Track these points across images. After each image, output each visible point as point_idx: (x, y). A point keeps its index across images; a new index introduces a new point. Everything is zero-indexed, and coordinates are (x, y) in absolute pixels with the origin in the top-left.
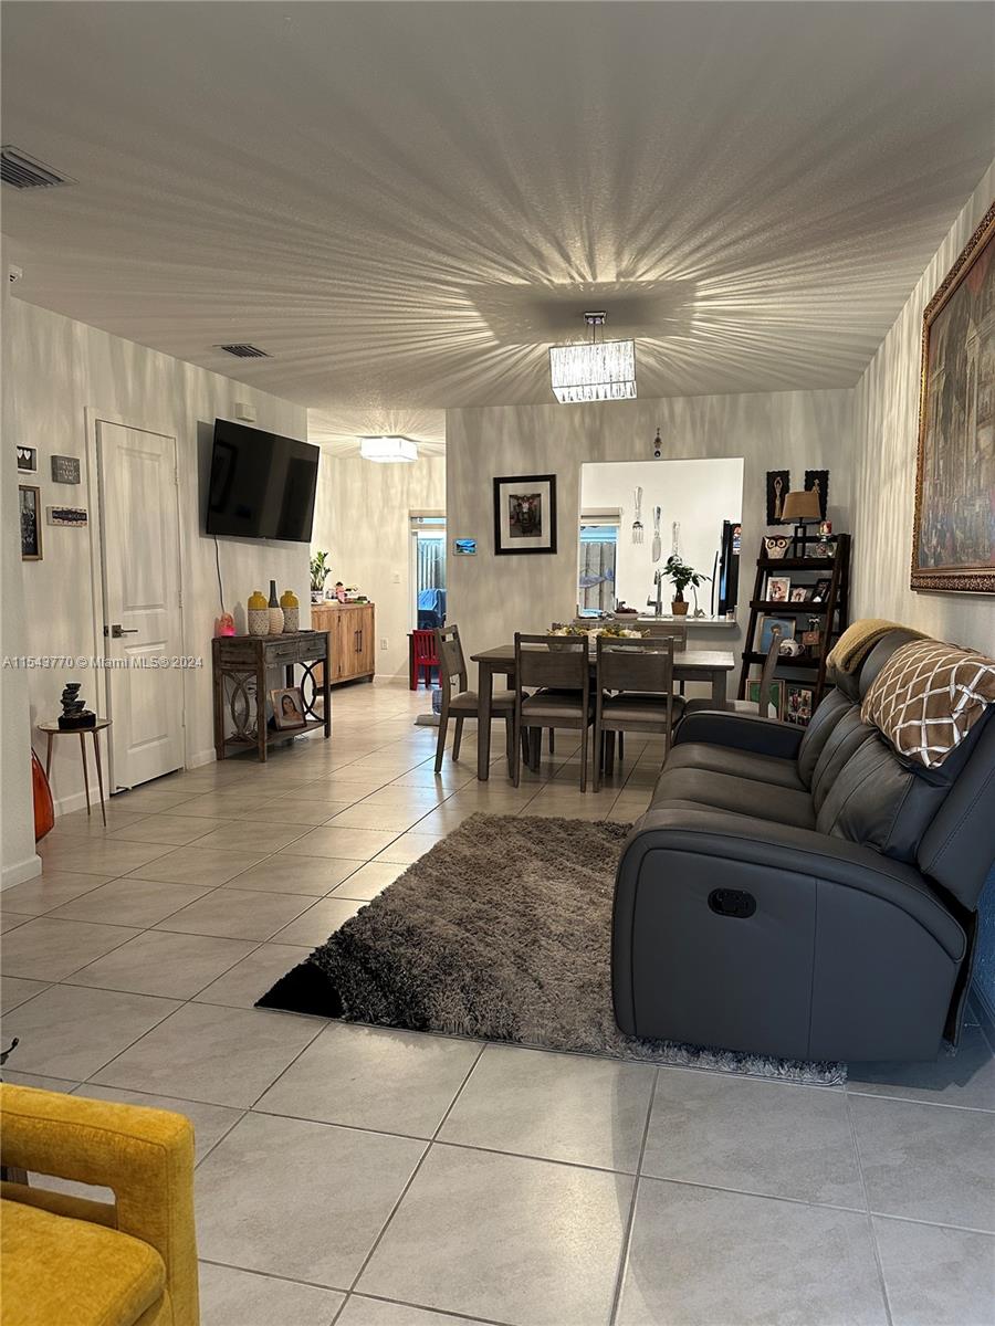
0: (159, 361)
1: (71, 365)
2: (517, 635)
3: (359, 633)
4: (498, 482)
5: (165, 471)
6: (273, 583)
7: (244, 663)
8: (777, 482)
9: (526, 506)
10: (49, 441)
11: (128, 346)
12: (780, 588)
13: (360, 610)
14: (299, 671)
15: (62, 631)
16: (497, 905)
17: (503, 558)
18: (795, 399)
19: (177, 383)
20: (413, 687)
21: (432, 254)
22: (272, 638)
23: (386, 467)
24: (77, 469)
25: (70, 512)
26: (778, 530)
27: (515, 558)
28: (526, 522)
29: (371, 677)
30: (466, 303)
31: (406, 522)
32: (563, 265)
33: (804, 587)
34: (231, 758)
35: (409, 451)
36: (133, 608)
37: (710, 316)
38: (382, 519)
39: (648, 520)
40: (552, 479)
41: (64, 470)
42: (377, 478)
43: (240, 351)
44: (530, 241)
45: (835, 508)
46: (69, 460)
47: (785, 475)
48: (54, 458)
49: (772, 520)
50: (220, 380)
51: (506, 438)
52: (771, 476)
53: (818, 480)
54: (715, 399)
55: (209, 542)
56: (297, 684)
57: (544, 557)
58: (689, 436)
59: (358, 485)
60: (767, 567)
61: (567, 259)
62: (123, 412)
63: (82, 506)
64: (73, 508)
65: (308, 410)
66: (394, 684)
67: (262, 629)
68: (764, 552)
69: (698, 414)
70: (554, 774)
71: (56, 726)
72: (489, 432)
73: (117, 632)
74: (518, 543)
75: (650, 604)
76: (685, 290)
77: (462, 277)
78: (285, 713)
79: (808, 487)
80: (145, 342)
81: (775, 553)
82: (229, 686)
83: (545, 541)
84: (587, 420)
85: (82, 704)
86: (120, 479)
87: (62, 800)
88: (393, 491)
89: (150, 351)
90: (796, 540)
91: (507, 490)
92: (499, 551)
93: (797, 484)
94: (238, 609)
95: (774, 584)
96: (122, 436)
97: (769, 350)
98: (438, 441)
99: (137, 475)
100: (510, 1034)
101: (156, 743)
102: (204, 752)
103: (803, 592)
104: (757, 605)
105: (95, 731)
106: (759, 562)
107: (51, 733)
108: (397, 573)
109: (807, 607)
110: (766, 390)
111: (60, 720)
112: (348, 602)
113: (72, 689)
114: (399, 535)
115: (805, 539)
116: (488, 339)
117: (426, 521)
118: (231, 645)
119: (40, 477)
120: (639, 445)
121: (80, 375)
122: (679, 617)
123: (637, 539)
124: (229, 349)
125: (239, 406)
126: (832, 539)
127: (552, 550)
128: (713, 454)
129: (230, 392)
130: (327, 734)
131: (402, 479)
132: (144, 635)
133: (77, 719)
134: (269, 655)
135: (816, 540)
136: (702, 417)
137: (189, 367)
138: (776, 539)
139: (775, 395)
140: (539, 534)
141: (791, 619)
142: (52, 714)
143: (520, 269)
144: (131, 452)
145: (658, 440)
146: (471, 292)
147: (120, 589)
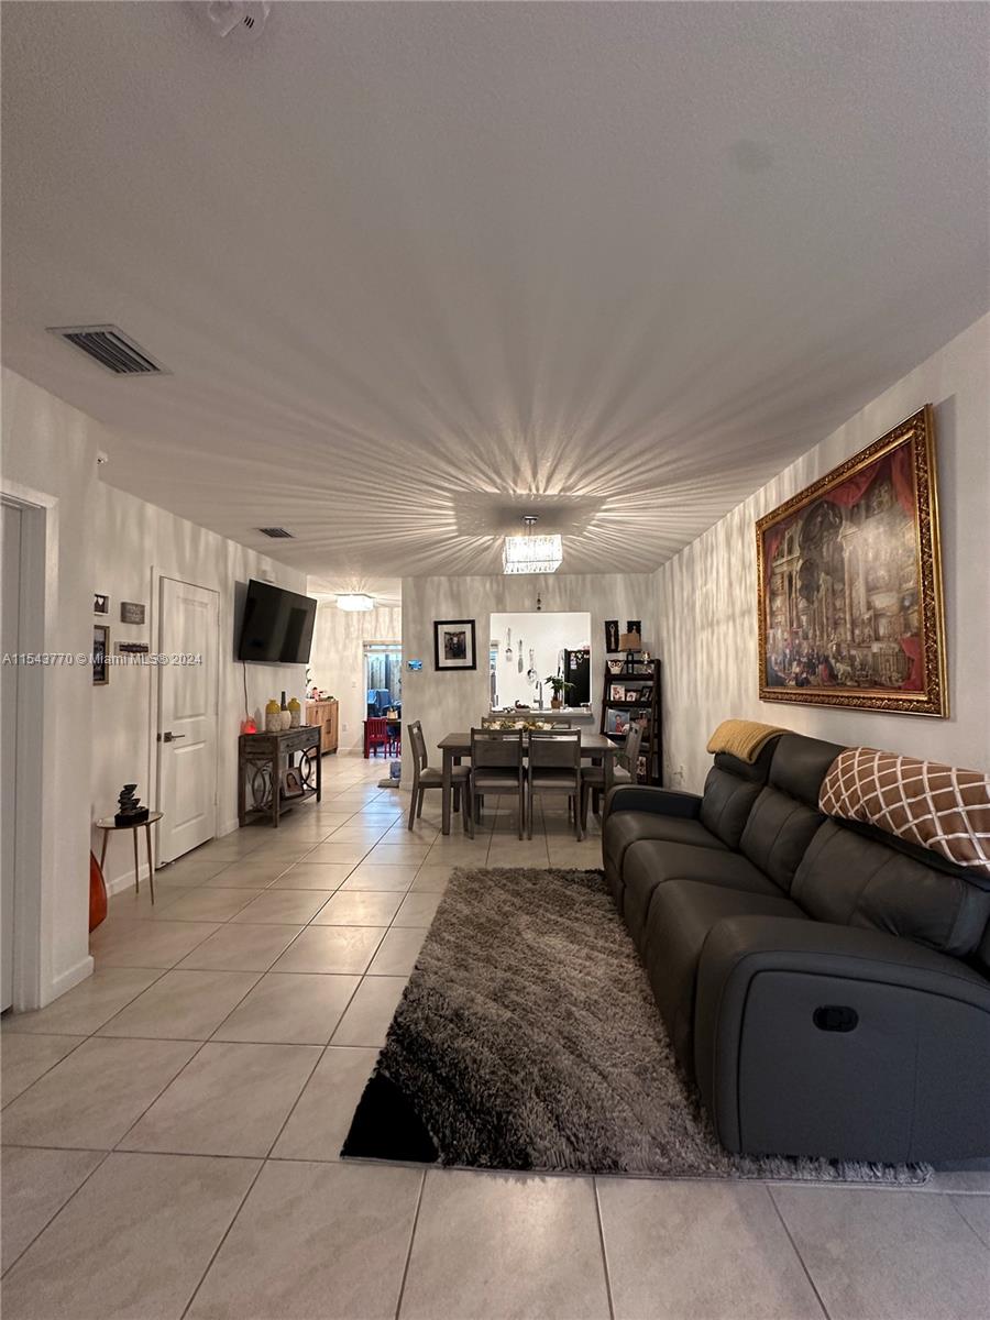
0: (209, 538)
1: (142, 538)
2: (472, 729)
3: (329, 721)
4: (437, 624)
5: (210, 615)
6: (283, 693)
7: (263, 753)
8: (611, 626)
9: (455, 640)
10: (119, 590)
11: (187, 525)
12: (619, 692)
13: (328, 705)
14: (298, 755)
15: (121, 740)
17: (440, 673)
18: (619, 577)
19: (222, 554)
20: (366, 757)
21: (443, 465)
22: (284, 734)
23: (348, 614)
24: (143, 613)
25: (134, 646)
26: (614, 656)
27: (449, 673)
28: (456, 650)
29: (336, 749)
30: (450, 504)
31: (360, 650)
32: (530, 479)
33: (634, 691)
34: (247, 825)
35: (367, 604)
36: (181, 718)
37: (602, 523)
38: (345, 646)
39: (515, 647)
40: (472, 622)
41: (131, 613)
42: (341, 620)
43: (274, 533)
44: (517, 459)
45: (646, 643)
46: (136, 605)
47: (616, 623)
48: (123, 605)
49: (609, 650)
50: (252, 554)
51: (442, 596)
52: (608, 624)
53: (634, 626)
54: (573, 577)
55: (240, 665)
56: (296, 765)
57: (468, 672)
58: (558, 599)
59: (329, 625)
60: (610, 679)
61: (535, 475)
62: (181, 572)
63: (144, 641)
64: (135, 642)
65: (309, 577)
66: (351, 754)
67: (276, 727)
68: (608, 670)
69: (562, 585)
71: (111, 821)
72: (430, 592)
73: (168, 737)
74: (450, 663)
75: (535, 701)
76: (594, 503)
77: (456, 484)
78: (289, 786)
79: (630, 630)
80: (200, 522)
81: (615, 670)
82: (250, 770)
83: (469, 662)
84: (495, 586)
85: (138, 800)
86: (177, 622)
87: (113, 882)
88: (352, 629)
89: (203, 530)
90: (627, 662)
91: (443, 629)
92: (438, 668)
93: (623, 629)
94: (258, 713)
95: (615, 689)
96: (180, 589)
97: (620, 547)
98: (397, 597)
99: (189, 618)
100: (615, 1163)
101: (194, 821)
102: (230, 821)
103: (634, 694)
104: (607, 703)
105: (148, 825)
106: (606, 676)
107: (107, 829)
108: (354, 680)
109: (637, 704)
110: (603, 573)
111: (117, 817)
112: (321, 700)
113: (130, 789)
114: (356, 657)
115: (633, 662)
116: (453, 531)
117: (373, 647)
118: (254, 740)
119: (111, 618)
120: (528, 603)
121: (149, 543)
122: (557, 711)
123: (509, 659)
124: (265, 531)
125: (264, 572)
126: (651, 662)
127: (473, 667)
128: (572, 610)
129: (259, 562)
130: (319, 799)
131: (359, 621)
132: (189, 739)
133: (131, 815)
134: (282, 747)
135: (641, 662)
136: (565, 586)
137: (231, 543)
138: (615, 661)
139: (607, 576)
140: (465, 658)
141: (627, 711)
142: (109, 812)
143: (498, 481)
144: (186, 601)
145: (539, 600)
146: (457, 497)
147: (172, 702)
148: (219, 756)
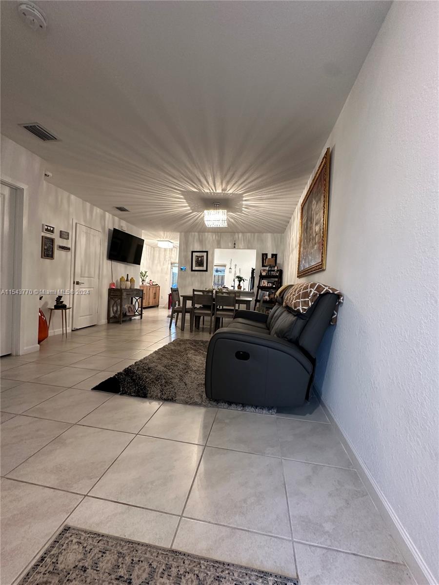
0: (97, 211)
1: (69, 206)
2: (193, 290)
3: (155, 293)
4: (193, 252)
5: (97, 240)
6: (128, 275)
7: (117, 296)
8: (264, 256)
9: (200, 259)
10: (59, 225)
11: (88, 205)
12: (265, 283)
13: (156, 287)
14: (134, 300)
15: (59, 281)
16: (178, 362)
17: (193, 272)
18: (269, 235)
19: (103, 217)
20: (169, 309)
21: (171, 178)
22: (126, 289)
23: (165, 250)
24: (68, 235)
25: (65, 247)
26: (265, 268)
27: (196, 272)
28: (200, 263)
29: (158, 306)
30: (182, 197)
31: (170, 265)
32: (208, 185)
33: (271, 283)
34: (112, 323)
35: (171, 246)
36: (84, 277)
37: (248, 207)
38: (163, 264)
39: (233, 267)
40: (207, 252)
41: (64, 235)
42: (163, 253)
43: (121, 209)
44: (198, 176)
45: (279, 264)
46: (66, 232)
47: (266, 254)
48: (61, 231)
49: (263, 266)
50: (116, 219)
51: (195, 241)
52: (263, 255)
53: (275, 256)
54: (249, 234)
55: (109, 262)
56: (134, 304)
57: (204, 272)
58: (243, 243)
59: (158, 255)
60: (262, 277)
61: (208, 183)
62: (85, 221)
63: (69, 246)
64: (66, 246)
65: (143, 231)
66: (164, 308)
67: (123, 287)
68: (261, 274)
69: (245, 238)
70: (203, 330)
71: (53, 308)
72: (191, 239)
73: (78, 283)
74: (197, 268)
75: (232, 286)
76: (240, 197)
77: (180, 187)
78: (129, 311)
79: (272, 257)
80: (94, 204)
81: (264, 274)
82: (112, 302)
83: (205, 268)
84: (217, 237)
85: (62, 302)
86: (82, 241)
87: (55, 330)
88: (167, 257)
89: (95, 208)
90: (269, 271)
91: (195, 254)
92: (192, 270)
93: (269, 256)
94: (117, 281)
95: (263, 282)
96: (84, 228)
97: (262, 219)
99: (88, 240)
100: (172, 398)
101: (88, 317)
102: (104, 320)
103: (270, 284)
104: (259, 287)
105: (65, 310)
106: (260, 276)
107: (52, 309)
108: (166, 278)
109: (271, 288)
110: (263, 233)
111: (55, 306)
112: (153, 285)
113: (60, 297)
114: (168, 269)
115: (271, 271)
116: (188, 210)
117: (175, 265)
118: (114, 291)
119: (55, 236)
120: (230, 245)
121: (71, 209)
122: (239, 290)
123: (230, 272)
124: (117, 208)
125: (122, 227)
126: (278, 271)
127: (206, 271)
128: (249, 248)
129: (119, 222)
130: (141, 318)
131: (169, 254)
132: (86, 285)
133: (60, 305)
134: (124, 294)
135: (274, 271)
136: (246, 238)
137: (107, 214)
138: (264, 270)
139: (264, 234)
140: (203, 266)
141: (267, 291)
142: (52, 304)
143: (195, 186)
144: (86, 233)
145: (235, 244)
146: (183, 193)
147: (80, 271)
148: (99, 294)
